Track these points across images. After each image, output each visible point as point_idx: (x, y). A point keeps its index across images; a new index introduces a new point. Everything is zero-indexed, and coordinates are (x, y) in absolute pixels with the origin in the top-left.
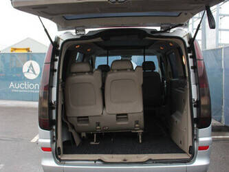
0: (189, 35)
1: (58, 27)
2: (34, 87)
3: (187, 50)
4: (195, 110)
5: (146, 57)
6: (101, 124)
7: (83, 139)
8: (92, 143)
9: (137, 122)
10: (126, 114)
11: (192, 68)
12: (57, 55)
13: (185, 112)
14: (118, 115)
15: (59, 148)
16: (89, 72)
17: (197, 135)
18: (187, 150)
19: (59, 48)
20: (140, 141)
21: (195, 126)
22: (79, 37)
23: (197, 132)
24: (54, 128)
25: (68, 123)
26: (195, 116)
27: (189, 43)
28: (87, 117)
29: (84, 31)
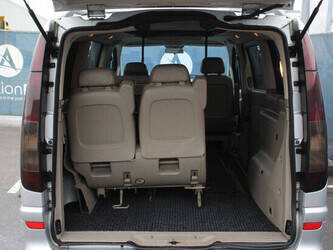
0: (293, 25)
1: (55, 4)
2: (14, 90)
3: (289, 51)
4: (298, 157)
5: (209, 48)
6: (132, 175)
7: (100, 200)
8: (116, 207)
9: (194, 173)
10: (176, 159)
11: (297, 84)
12: (54, 56)
13: (279, 159)
14: (161, 160)
15: (58, 221)
16: (111, 86)
17: (300, 203)
18: (282, 227)
19: (58, 44)
20: (200, 204)
21: (298, 186)
22: (94, 24)
23: (301, 197)
24: (50, 186)
25: (75, 174)
26: (298, 169)
27: (292, 38)
28: (109, 163)
29: (103, 12)
